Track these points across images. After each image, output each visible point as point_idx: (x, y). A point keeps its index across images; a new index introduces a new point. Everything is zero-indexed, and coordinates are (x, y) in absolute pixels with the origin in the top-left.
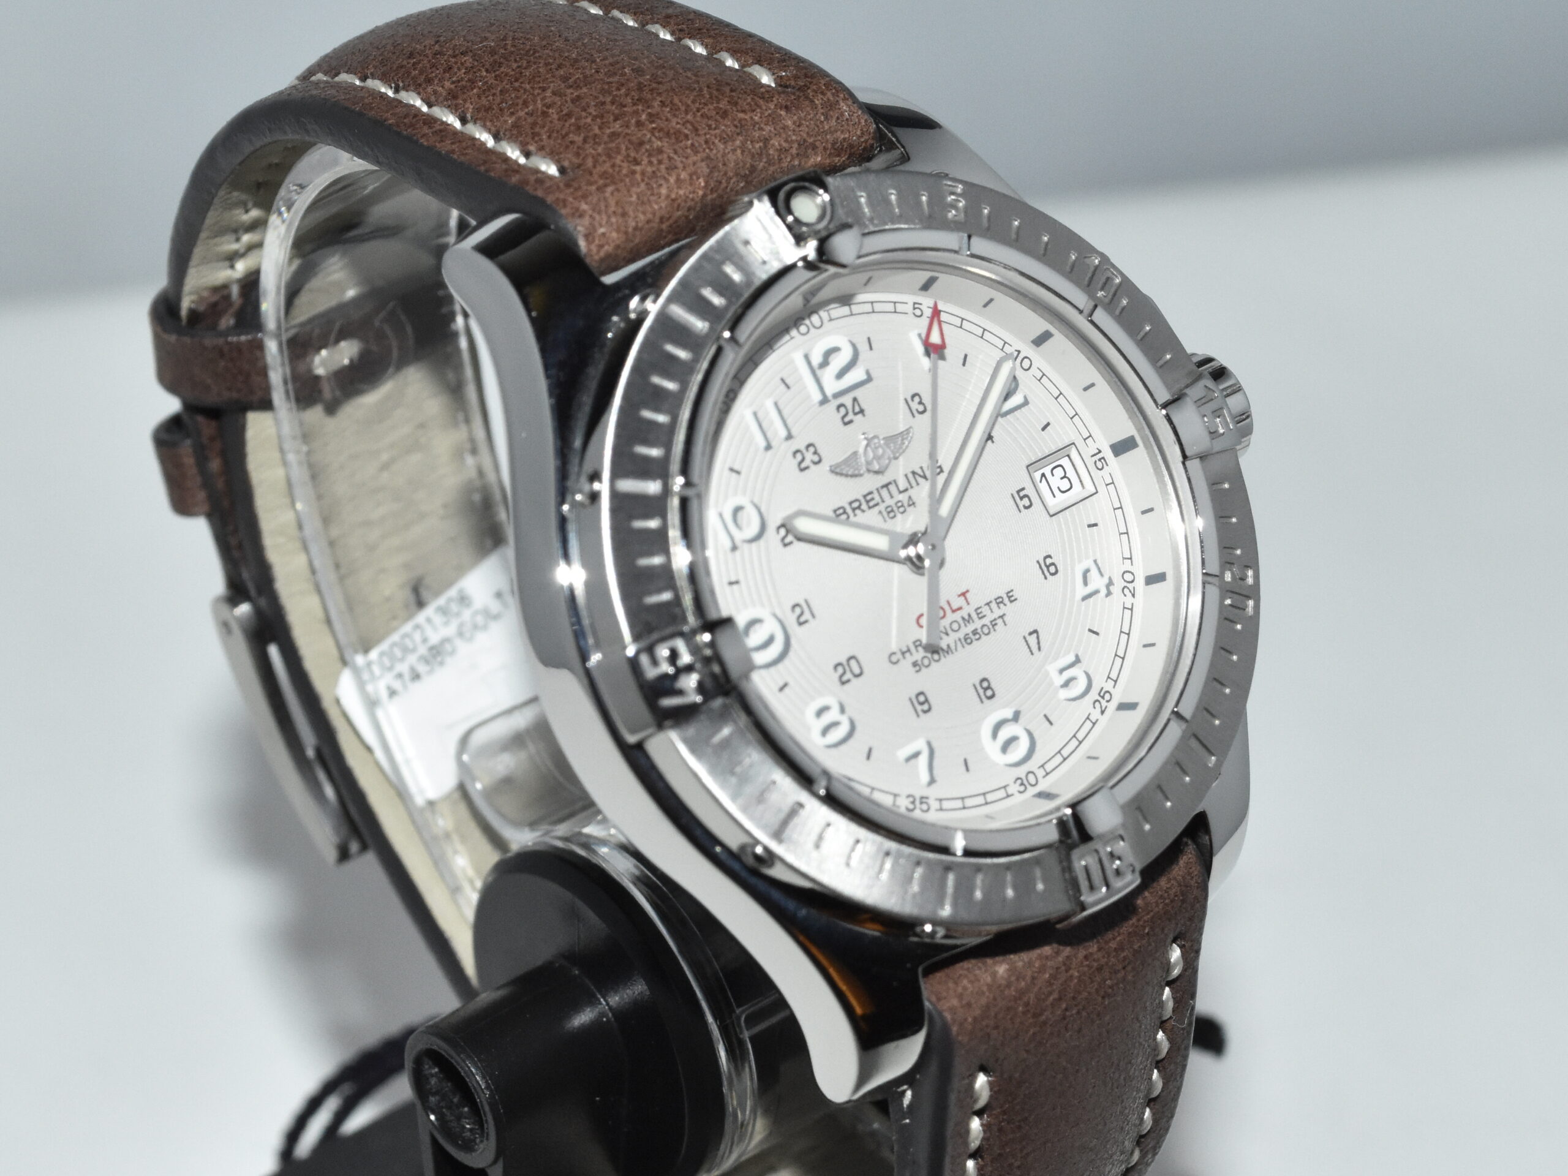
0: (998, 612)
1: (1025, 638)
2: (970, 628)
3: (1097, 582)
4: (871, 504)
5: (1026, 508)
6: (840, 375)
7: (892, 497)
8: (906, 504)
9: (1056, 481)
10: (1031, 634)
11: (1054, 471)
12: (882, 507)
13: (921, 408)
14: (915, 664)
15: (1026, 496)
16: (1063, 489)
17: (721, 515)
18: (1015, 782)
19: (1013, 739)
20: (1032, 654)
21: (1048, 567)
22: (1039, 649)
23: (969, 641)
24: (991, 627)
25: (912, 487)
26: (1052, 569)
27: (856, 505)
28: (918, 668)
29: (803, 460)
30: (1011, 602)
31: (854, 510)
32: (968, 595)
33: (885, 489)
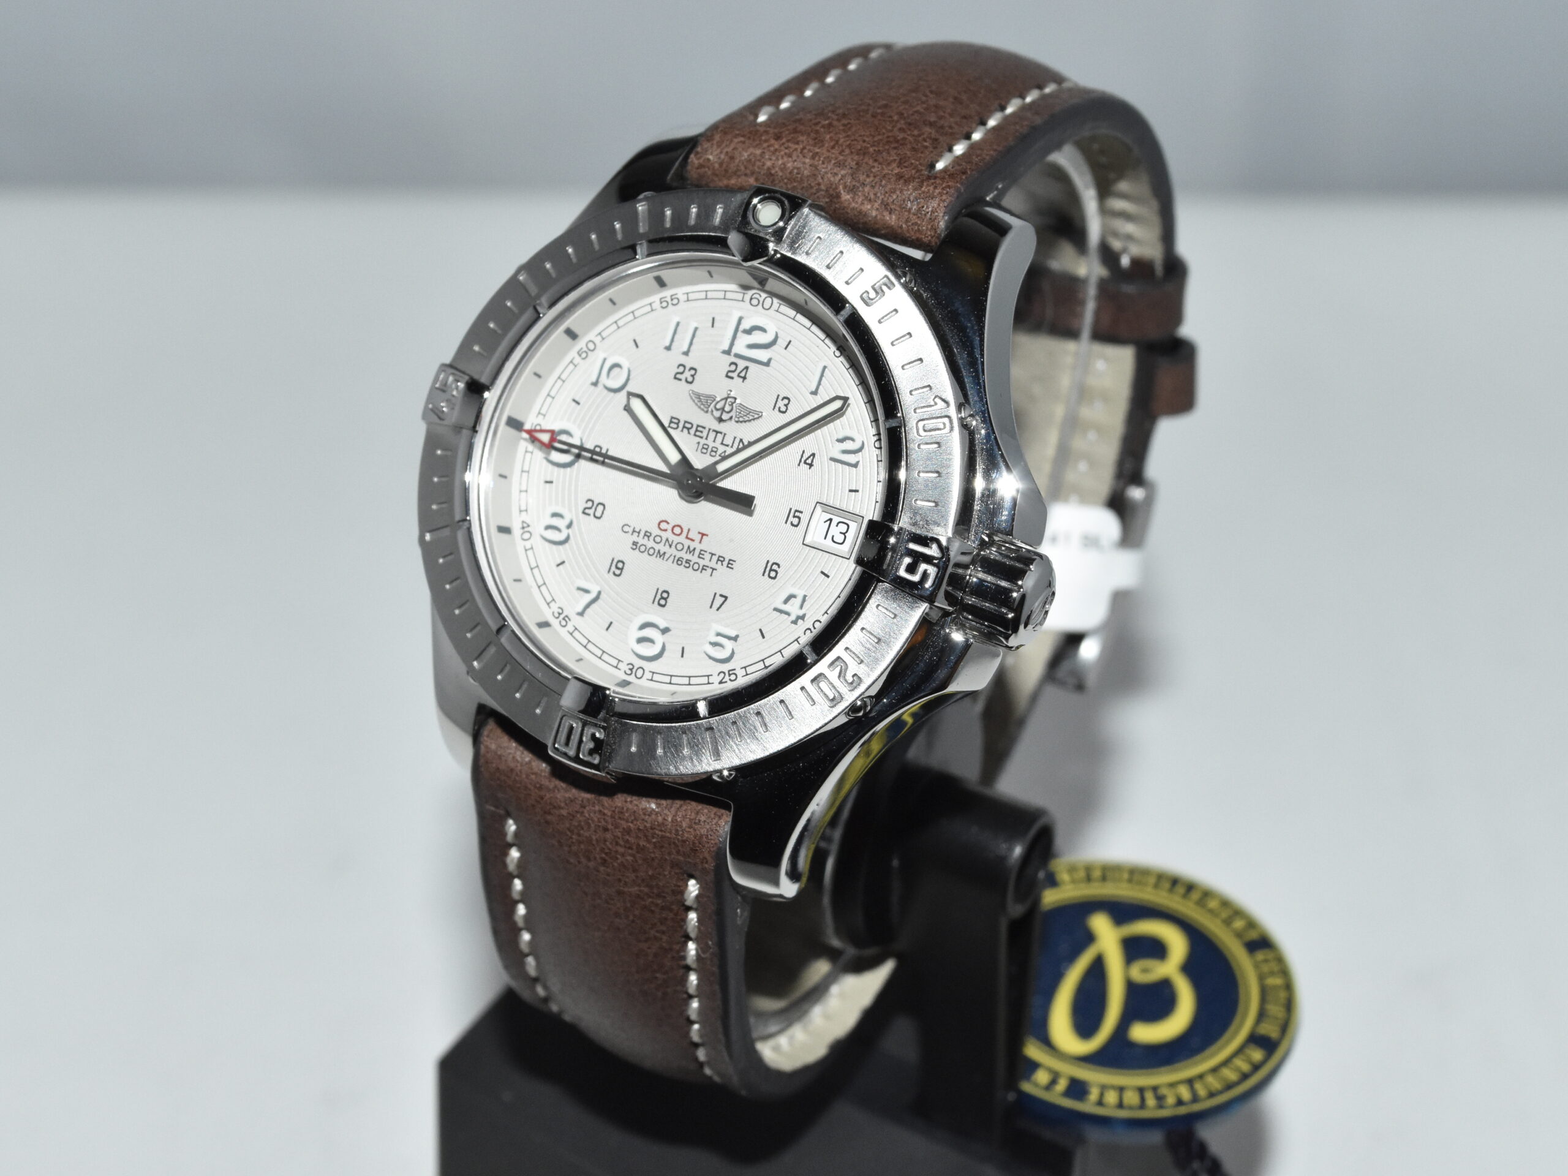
0: (713, 564)
1: (715, 594)
2: (689, 556)
3: (793, 608)
4: (698, 433)
5: (792, 524)
6: (751, 346)
7: (714, 441)
8: (718, 453)
9: (835, 531)
10: (721, 596)
11: (840, 524)
12: (703, 441)
13: (783, 409)
14: (635, 543)
15: (799, 518)
16: (835, 540)
17: (605, 360)
18: (628, 664)
19: (651, 641)
20: (711, 607)
21: (771, 570)
22: (718, 609)
23: (679, 563)
24: (701, 567)
25: (732, 447)
26: (773, 574)
27: (689, 426)
28: (634, 547)
29: (682, 373)
30: (728, 567)
31: (684, 427)
32: (704, 537)
33: (715, 433)
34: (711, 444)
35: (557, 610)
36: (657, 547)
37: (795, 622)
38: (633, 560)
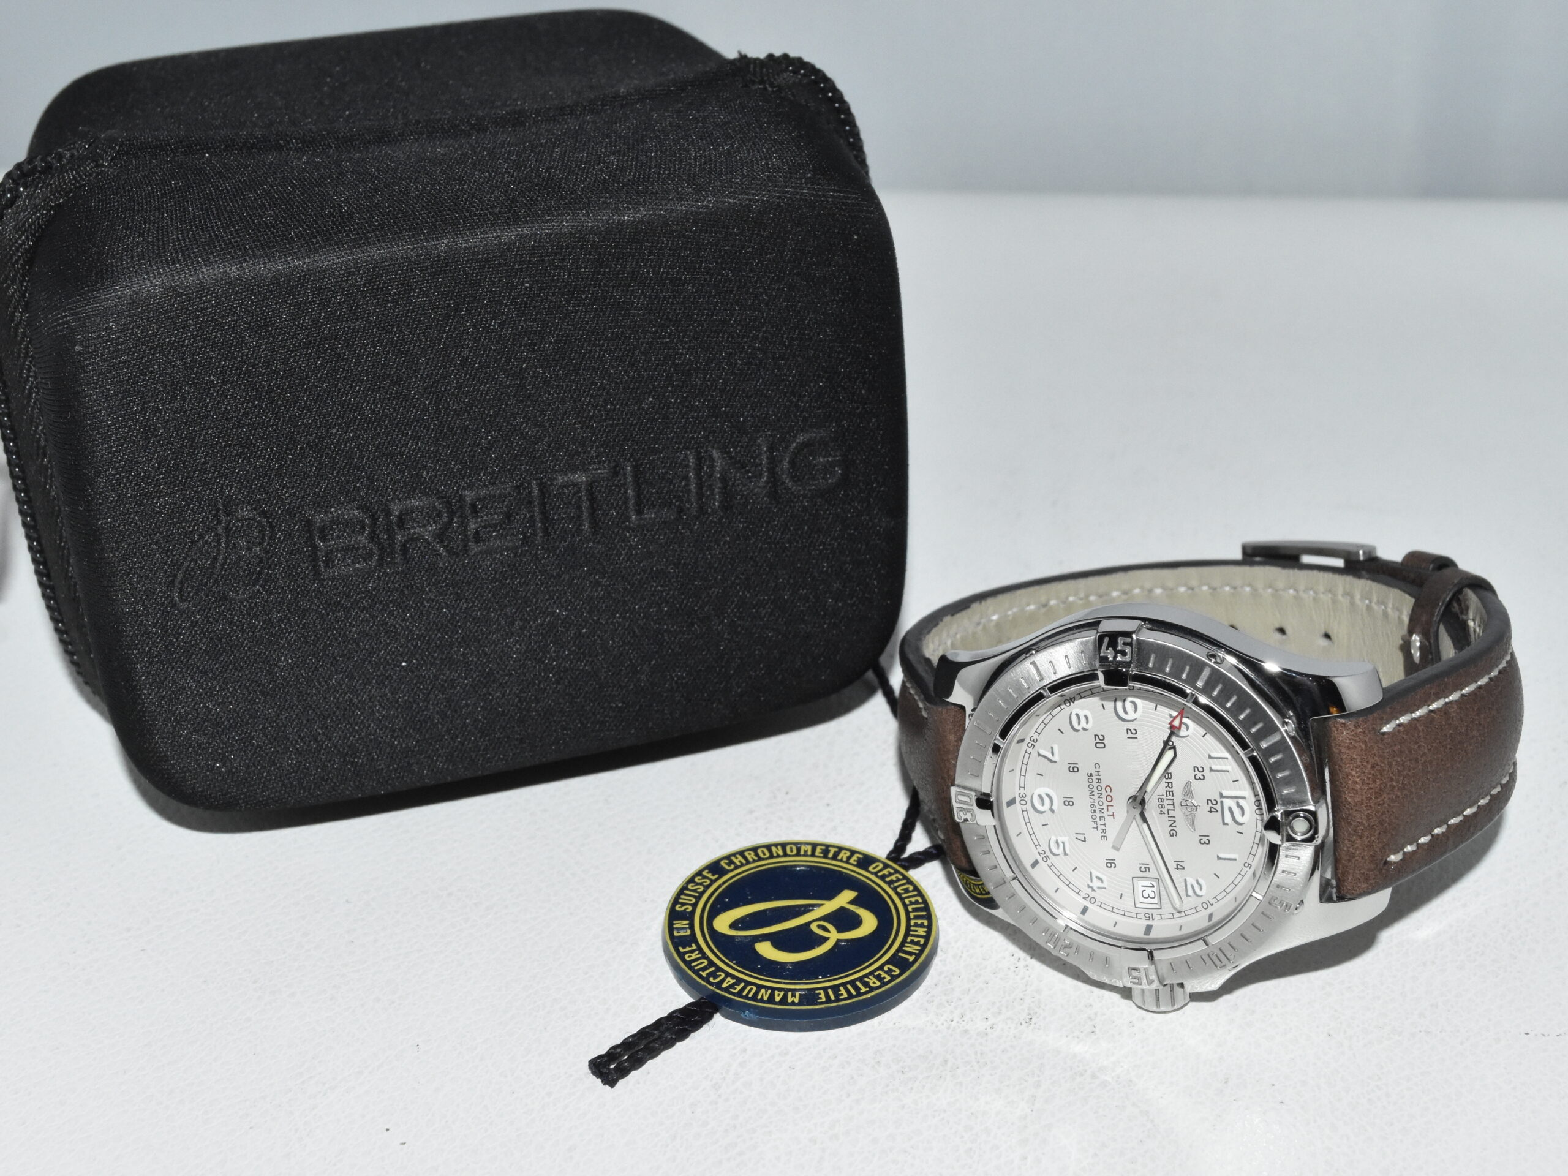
0: (1100, 827)
1: (1084, 834)
2: (1098, 811)
3: (1096, 883)
4: (1168, 793)
5: (1141, 868)
6: (1230, 810)
7: (1168, 805)
8: (1162, 809)
9: (1148, 891)
10: (1085, 838)
11: (1153, 892)
12: (1165, 797)
13: (1202, 841)
14: (1092, 774)
15: (1146, 871)
16: (1143, 892)
18: (1024, 794)
19: (1043, 804)
20: (1076, 833)
21: (1111, 863)
22: (1077, 838)
23: (1092, 806)
24: (1095, 820)
26: (1109, 865)
27: (1170, 785)
28: (1089, 775)
29: (1199, 771)
30: (1102, 837)
31: (1168, 783)
32: (1112, 816)
33: (1172, 803)
34: (1165, 803)
35: (1034, 738)
36: (1095, 789)
37: (1089, 887)
38: (1082, 776)
